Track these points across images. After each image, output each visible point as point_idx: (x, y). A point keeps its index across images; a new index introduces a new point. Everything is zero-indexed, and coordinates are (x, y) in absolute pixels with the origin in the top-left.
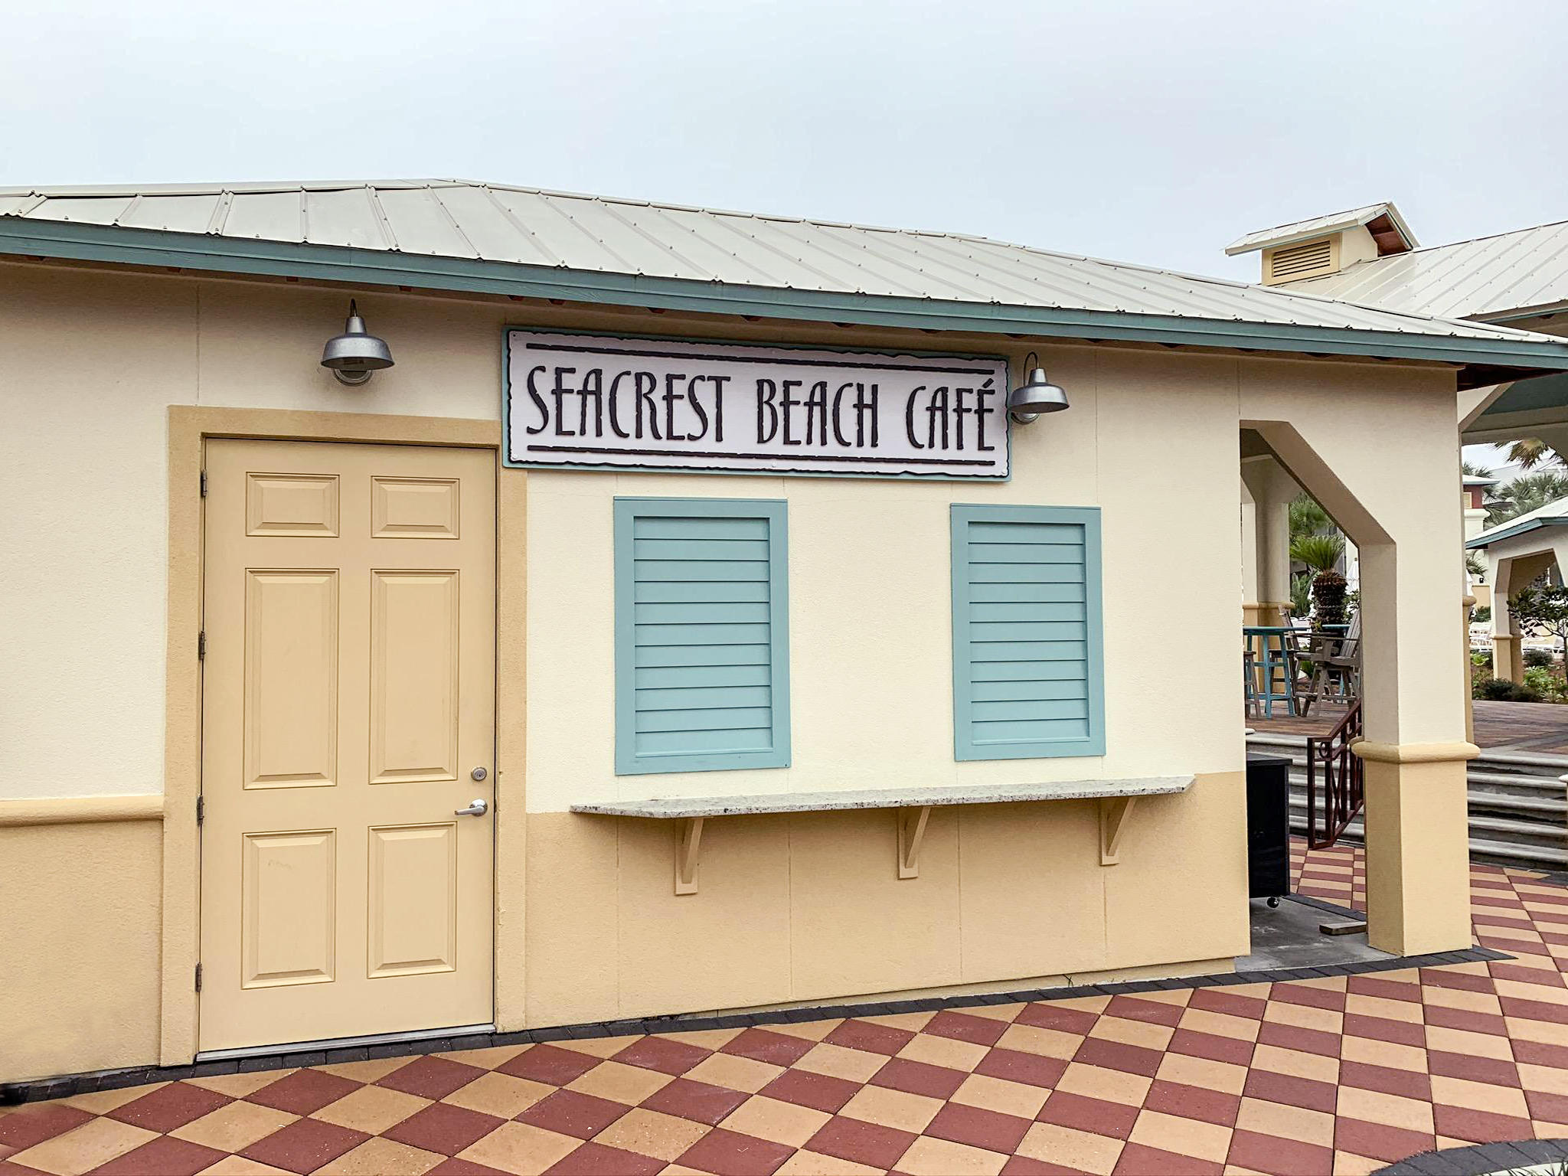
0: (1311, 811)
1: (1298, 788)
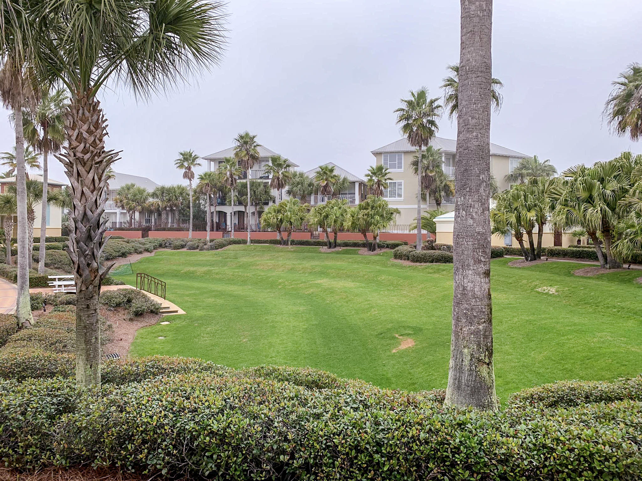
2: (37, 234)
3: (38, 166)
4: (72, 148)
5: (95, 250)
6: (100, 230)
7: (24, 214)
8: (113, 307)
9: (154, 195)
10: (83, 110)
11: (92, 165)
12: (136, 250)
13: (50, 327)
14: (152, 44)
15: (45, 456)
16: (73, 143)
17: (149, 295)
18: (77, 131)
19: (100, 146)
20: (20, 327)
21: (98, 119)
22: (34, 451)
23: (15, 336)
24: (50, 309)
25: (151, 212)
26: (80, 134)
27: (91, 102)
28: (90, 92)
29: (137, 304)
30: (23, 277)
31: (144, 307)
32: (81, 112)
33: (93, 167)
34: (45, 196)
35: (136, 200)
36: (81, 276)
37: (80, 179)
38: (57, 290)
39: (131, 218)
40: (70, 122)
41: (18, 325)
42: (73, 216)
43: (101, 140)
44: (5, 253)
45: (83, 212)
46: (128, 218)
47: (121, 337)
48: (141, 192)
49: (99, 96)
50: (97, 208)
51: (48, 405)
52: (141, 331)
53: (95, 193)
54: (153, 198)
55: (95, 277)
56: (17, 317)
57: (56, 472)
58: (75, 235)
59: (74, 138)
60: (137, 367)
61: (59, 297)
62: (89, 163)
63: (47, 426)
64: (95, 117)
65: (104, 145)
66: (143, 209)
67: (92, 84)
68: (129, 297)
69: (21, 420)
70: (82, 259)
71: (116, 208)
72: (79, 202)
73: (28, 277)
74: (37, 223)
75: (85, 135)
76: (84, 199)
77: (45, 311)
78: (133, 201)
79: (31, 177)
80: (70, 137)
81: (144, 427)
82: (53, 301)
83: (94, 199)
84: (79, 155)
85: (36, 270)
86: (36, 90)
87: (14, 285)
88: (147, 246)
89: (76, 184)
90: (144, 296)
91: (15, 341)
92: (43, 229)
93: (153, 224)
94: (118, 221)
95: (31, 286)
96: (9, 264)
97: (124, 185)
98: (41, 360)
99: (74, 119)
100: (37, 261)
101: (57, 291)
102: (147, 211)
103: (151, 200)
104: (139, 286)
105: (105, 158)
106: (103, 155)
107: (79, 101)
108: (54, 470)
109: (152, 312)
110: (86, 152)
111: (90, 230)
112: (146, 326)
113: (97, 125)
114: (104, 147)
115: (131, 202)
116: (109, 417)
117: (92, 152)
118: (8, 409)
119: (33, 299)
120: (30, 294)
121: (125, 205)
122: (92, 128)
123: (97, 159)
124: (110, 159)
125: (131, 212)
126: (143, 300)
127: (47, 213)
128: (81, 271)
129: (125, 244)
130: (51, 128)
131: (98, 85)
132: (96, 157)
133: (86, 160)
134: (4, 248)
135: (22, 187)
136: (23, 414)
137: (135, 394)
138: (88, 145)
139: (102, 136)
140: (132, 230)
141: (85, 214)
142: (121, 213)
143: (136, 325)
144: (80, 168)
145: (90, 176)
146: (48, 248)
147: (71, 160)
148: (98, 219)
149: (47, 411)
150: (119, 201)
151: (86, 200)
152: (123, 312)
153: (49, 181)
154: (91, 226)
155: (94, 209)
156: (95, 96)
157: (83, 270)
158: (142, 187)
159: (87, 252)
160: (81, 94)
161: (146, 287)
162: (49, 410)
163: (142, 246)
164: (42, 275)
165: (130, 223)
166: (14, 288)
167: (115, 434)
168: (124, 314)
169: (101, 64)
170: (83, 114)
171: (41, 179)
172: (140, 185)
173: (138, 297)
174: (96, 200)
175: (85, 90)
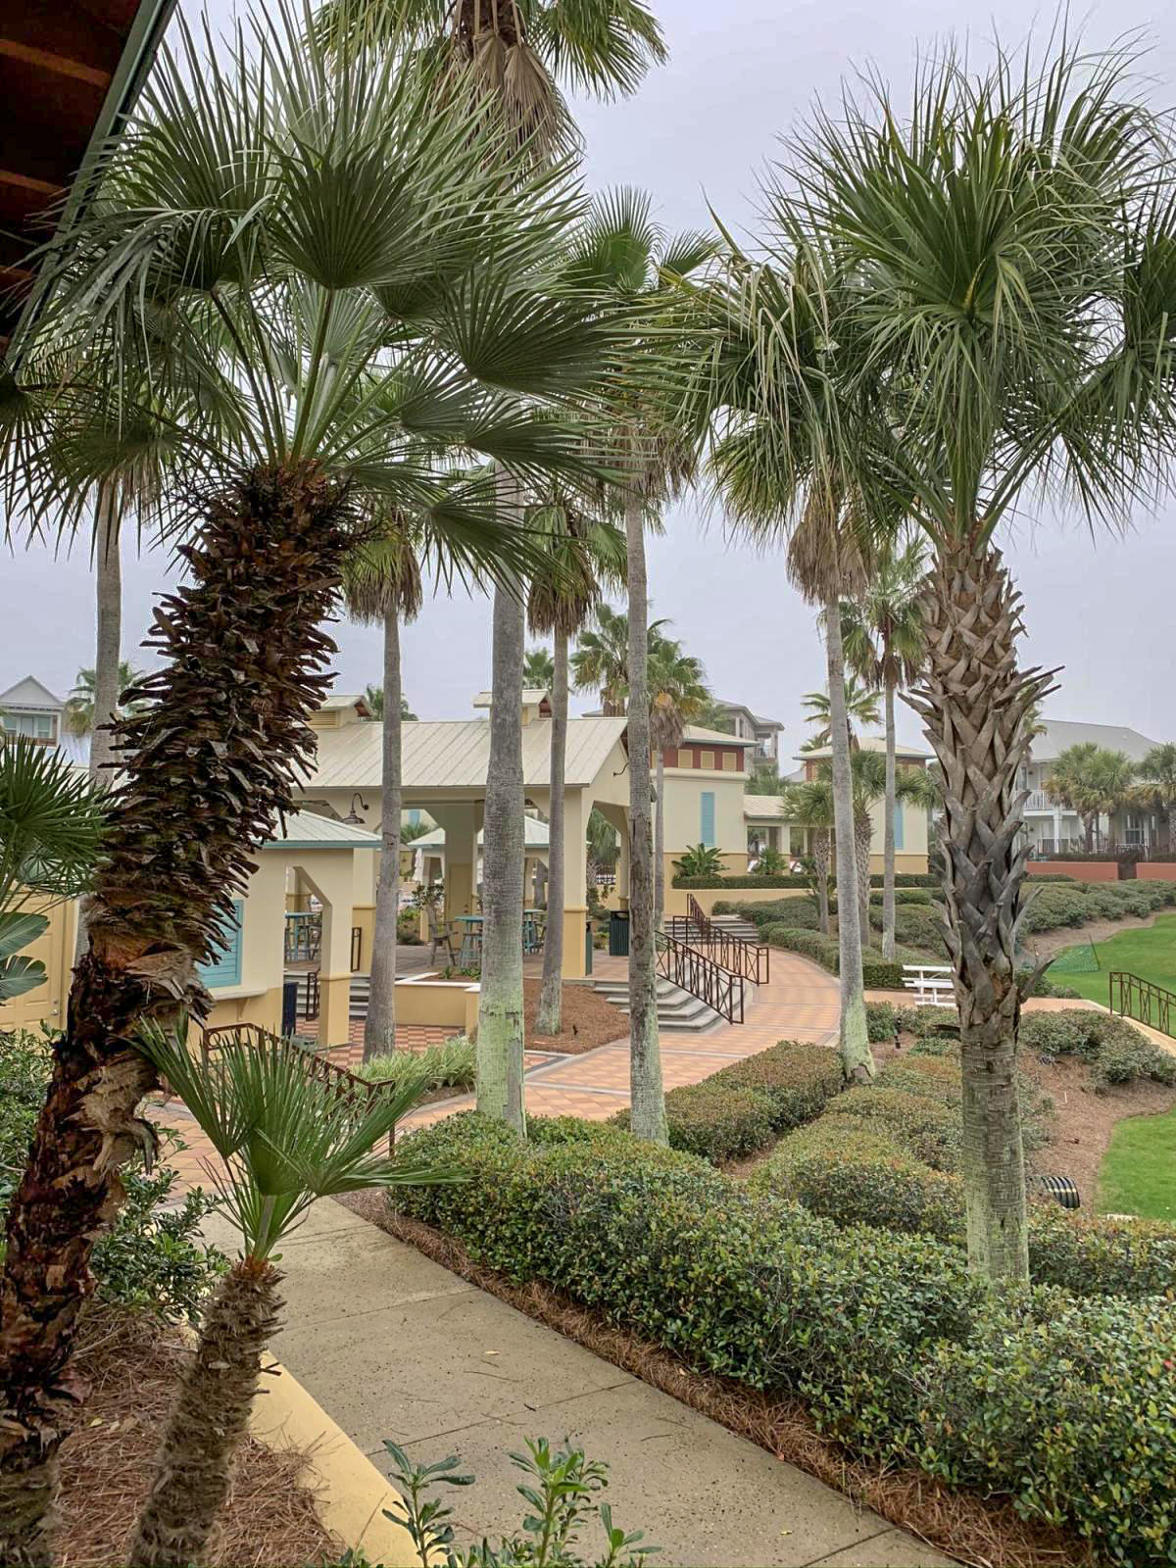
0: (308, 1006)
1: (302, 996)
2: (877, 868)
3: (875, 718)
4: (940, 674)
5: (1002, 925)
6: (1013, 874)
7: (848, 827)
8: (1054, 1054)
9: (1145, 769)
10: (963, 577)
11: (987, 711)
12: (1104, 910)
13: (909, 1090)
14: (1133, 374)
15: (902, 1439)
16: (940, 661)
17: (1146, 1032)
18: (948, 631)
19: (1005, 660)
20: (848, 1080)
21: (999, 595)
22: (876, 1417)
23: (839, 1100)
24: (909, 1043)
25: (1139, 814)
26: (956, 637)
27: (979, 556)
28: (977, 531)
29: (1113, 1052)
30: (851, 964)
31: (1133, 1063)
32: (956, 584)
33: (990, 716)
34: (891, 784)
35: (1101, 783)
36: (969, 987)
37: (960, 747)
38: (921, 1000)
39: (1089, 831)
40: (933, 612)
41: (844, 1073)
42: (947, 839)
43: (1006, 647)
44: (818, 907)
45: (970, 827)
46: (1083, 830)
47: (1077, 1134)
48: (1112, 762)
49: (998, 539)
50: (1003, 817)
51: (904, 1306)
52: (1129, 1126)
53: (996, 779)
54: (1145, 777)
55: (1005, 993)
56: (841, 1056)
57: (929, 1490)
58: (952, 886)
59: (942, 648)
60: (1126, 1246)
61: (928, 1018)
62: (980, 706)
63: (903, 1360)
64: (991, 592)
65: (1016, 658)
66: (1118, 805)
67: (982, 511)
68: (1092, 1034)
69: (847, 1330)
70: (971, 945)
71: (1052, 806)
72: (959, 805)
73: (860, 967)
74: (877, 844)
75: (969, 638)
76: (970, 795)
77: (898, 1045)
78: (1092, 787)
79: (863, 746)
80: (934, 647)
81: (1157, 1447)
82: (915, 1024)
83: (995, 794)
84: (956, 688)
85: (878, 947)
86: (866, 551)
87: (836, 980)
88: (1132, 901)
89: (950, 760)
90: (1132, 1035)
91: (839, 1112)
92: (889, 857)
93: (1147, 844)
94: (1056, 837)
95: (870, 984)
96: (825, 932)
97: (1067, 748)
98: (888, 1178)
99: (940, 601)
100: (879, 927)
101: (923, 1003)
102: (1129, 812)
103: (1138, 782)
104: (1117, 1003)
105: (1018, 689)
106: (1013, 684)
107: (951, 558)
108: (924, 1482)
109: (1155, 1077)
110: (972, 679)
111: (987, 873)
112: (1142, 1114)
113: (996, 611)
114: (1013, 664)
115: (1087, 790)
116: (1057, 1385)
117: (987, 677)
118: (819, 1293)
119: (874, 1015)
120: (867, 1005)
121: (1072, 796)
122: (984, 618)
123: (1000, 695)
124: (1031, 692)
125: (1088, 815)
126: (1130, 1043)
127: (895, 822)
128: (969, 975)
129: (1076, 895)
130: (899, 633)
131: (995, 510)
132: (997, 690)
133: (971, 699)
134: (815, 897)
135: (844, 768)
136: (851, 1312)
137: (1124, 1337)
138: (975, 662)
139: (1010, 634)
140: (1092, 858)
141: (974, 834)
142: (1065, 818)
143: (1114, 1107)
144: (958, 719)
145: (984, 736)
146: (902, 900)
147: (938, 703)
148: (1006, 844)
149: (902, 1322)
150: (1056, 789)
151: (977, 798)
152: (1079, 1071)
153: (898, 751)
154: (989, 864)
155: (995, 819)
156: (988, 538)
157: (975, 974)
158: (1114, 752)
159: (982, 930)
160: (957, 541)
161: (1136, 1010)
162: (906, 1320)
163: (1121, 901)
164: (890, 961)
165: (1089, 845)
166: (836, 986)
167: (1074, 1442)
168: (1081, 1076)
169: (1001, 461)
170: (963, 588)
171: (882, 748)
172: (1107, 746)
173: (1116, 1034)
174: (1000, 797)
175: (964, 531)
